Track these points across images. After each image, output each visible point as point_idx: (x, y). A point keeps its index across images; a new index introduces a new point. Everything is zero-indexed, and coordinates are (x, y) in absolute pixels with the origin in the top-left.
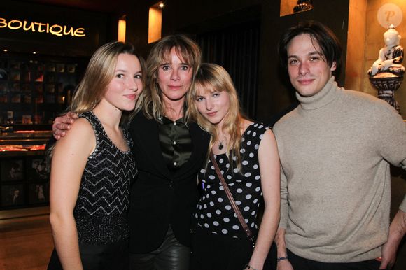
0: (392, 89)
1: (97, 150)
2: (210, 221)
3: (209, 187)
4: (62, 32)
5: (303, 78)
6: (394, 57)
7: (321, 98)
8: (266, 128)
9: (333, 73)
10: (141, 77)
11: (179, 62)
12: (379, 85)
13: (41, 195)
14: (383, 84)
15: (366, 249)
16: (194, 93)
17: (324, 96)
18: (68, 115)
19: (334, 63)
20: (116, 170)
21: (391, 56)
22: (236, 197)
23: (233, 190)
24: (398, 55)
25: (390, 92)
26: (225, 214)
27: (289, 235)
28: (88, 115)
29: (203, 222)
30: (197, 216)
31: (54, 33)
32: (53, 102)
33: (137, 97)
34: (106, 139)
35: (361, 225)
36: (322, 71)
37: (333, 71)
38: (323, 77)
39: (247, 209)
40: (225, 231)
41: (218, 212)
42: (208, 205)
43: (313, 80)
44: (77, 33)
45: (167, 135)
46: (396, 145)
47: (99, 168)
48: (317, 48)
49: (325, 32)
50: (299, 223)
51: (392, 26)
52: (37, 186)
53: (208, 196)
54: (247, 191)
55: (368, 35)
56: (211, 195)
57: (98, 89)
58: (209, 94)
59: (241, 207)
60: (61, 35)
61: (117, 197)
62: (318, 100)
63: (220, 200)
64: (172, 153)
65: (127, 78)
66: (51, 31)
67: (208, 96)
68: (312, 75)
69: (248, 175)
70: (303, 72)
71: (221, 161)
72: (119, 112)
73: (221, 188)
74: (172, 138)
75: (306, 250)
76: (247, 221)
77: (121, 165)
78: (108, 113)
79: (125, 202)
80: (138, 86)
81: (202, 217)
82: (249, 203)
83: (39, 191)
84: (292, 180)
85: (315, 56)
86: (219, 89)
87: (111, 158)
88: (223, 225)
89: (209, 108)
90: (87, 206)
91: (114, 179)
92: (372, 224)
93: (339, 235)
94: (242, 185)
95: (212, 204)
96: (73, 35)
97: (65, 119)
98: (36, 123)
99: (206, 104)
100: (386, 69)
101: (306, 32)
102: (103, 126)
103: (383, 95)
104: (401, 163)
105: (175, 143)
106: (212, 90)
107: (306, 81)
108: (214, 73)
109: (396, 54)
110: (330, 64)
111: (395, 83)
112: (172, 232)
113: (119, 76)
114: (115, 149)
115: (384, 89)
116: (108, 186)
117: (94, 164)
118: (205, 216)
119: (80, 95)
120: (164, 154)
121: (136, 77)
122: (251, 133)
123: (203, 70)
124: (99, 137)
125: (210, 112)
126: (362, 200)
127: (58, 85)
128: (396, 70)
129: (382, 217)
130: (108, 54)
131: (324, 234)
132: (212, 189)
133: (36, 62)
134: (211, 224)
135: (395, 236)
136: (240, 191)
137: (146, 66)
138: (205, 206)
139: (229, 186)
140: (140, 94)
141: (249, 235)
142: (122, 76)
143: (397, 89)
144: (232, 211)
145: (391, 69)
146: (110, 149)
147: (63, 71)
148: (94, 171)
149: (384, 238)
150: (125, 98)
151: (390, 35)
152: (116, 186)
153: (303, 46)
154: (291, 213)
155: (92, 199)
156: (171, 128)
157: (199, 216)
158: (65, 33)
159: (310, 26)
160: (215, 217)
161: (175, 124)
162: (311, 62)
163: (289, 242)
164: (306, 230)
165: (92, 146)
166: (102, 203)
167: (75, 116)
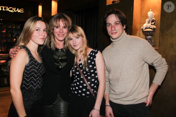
0: (151, 36)
1: (29, 62)
2: (77, 90)
3: (76, 77)
4: (14, 11)
5: (113, 32)
6: (152, 22)
7: (120, 39)
8: (98, 51)
9: (125, 29)
10: (46, 31)
11: (63, 25)
12: (146, 34)
13: (6, 82)
14: (147, 33)
15: (140, 99)
16: (68, 37)
17: (121, 38)
18: (16, 47)
19: (125, 26)
20: (37, 70)
21: (150, 22)
22: (88, 80)
23: (86, 78)
24: (153, 22)
25: (150, 37)
26: (84, 87)
27: (110, 95)
28: (24, 47)
29: (74, 91)
30: (71, 89)
31: (10, 11)
32: (10, 41)
33: (45, 39)
34: (32, 57)
35: (138, 89)
36: (120, 29)
37: (124, 29)
38: (121, 31)
39: (92, 85)
40: (83, 95)
41: (81, 87)
42: (77, 84)
43: (117, 32)
44: (20, 11)
45: (56, 55)
46: (150, 57)
47: (30, 69)
48: (118, 20)
49: (121, 13)
50: (114, 90)
51: (151, 10)
52: (4, 78)
53: (76, 80)
54: (92, 78)
55: (142, 13)
56: (77, 80)
57: (28, 36)
58: (75, 37)
59: (90, 85)
60: (13, 12)
61: (38, 81)
62: (119, 40)
63: (81, 82)
64: (59, 63)
65: (40, 31)
66: (9, 10)
67: (74, 38)
68: (116, 30)
69: (92, 71)
70: (113, 29)
71: (81, 66)
72: (37, 45)
73: (82, 77)
74: (59, 57)
75: (117, 100)
76: (93, 90)
77: (39, 68)
78: (33, 46)
79: (41, 83)
80: (45, 34)
81: (74, 89)
82: (93, 82)
83: (5, 80)
84: (111, 73)
85: (117, 23)
86: (79, 36)
87: (35, 65)
88: (83, 92)
89: (74, 43)
90: (26, 85)
91: (36, 73)
92: (142, 88)
93: (130, 93)
94: (90, 76)
95: (78, 83)
96: (18, 12)
97: (15, 49)
98: (3, 50)
99: (73, 42)
100: (148, 27)
101: (113, 13)
102: (31, 52)
103: (147, 38)
104: (152, 64)
105: (60, 58)
106: (76, 36)
107: (114, 33)
108: (77, 29)
109: (153, 21)
110: (123, 26)
111: (152, 33)
112: (59, 95)
113: (37, 30)
114: (36, 62)
115: (148, 35)
116: (34, 77)
117: (28, 68)
118: (75, 88)
119: (21, 39)
120: (55, 63)
121: (44, 31)
122: (92, 54)
123: (72, 28)
124: (30, 56)
125: (75, 45)
126: (138, 79)
127: (12, 34)
128: (152, 28)
129: (146, 85)
130: (32, 21)
131: (124, 93)
132: (77, 77)
133: (2, 24)
134: (78, 92)
135: (152, 93)
136: (89, 78)
137: (48, 26)
138: (75, 84)
139: (85, 76)
140: (46, 38)
141: (94, 96)
142: (38, 30)
143: (153, 35)
144: (87, 86)
145: (150, 27)
146: (34, 61)
147: (14, 27)
148: (28, 71)
149: (147, 94)
150: (40, 39)
151: (150, 13)
152: (37, 77)
153: (112, 19)
154: (111, 86)
155: (28, 82)
156: (58, 52)
157: (73, 89)
158: (15, 11)
159: (115, 11)
160: (80, 89)
161: (60, 50)
162: (116, 25)
163: (110, 97)
164: (117, 92)
165: (27, 60)
166: (32, 84)
167: (19, 48)
